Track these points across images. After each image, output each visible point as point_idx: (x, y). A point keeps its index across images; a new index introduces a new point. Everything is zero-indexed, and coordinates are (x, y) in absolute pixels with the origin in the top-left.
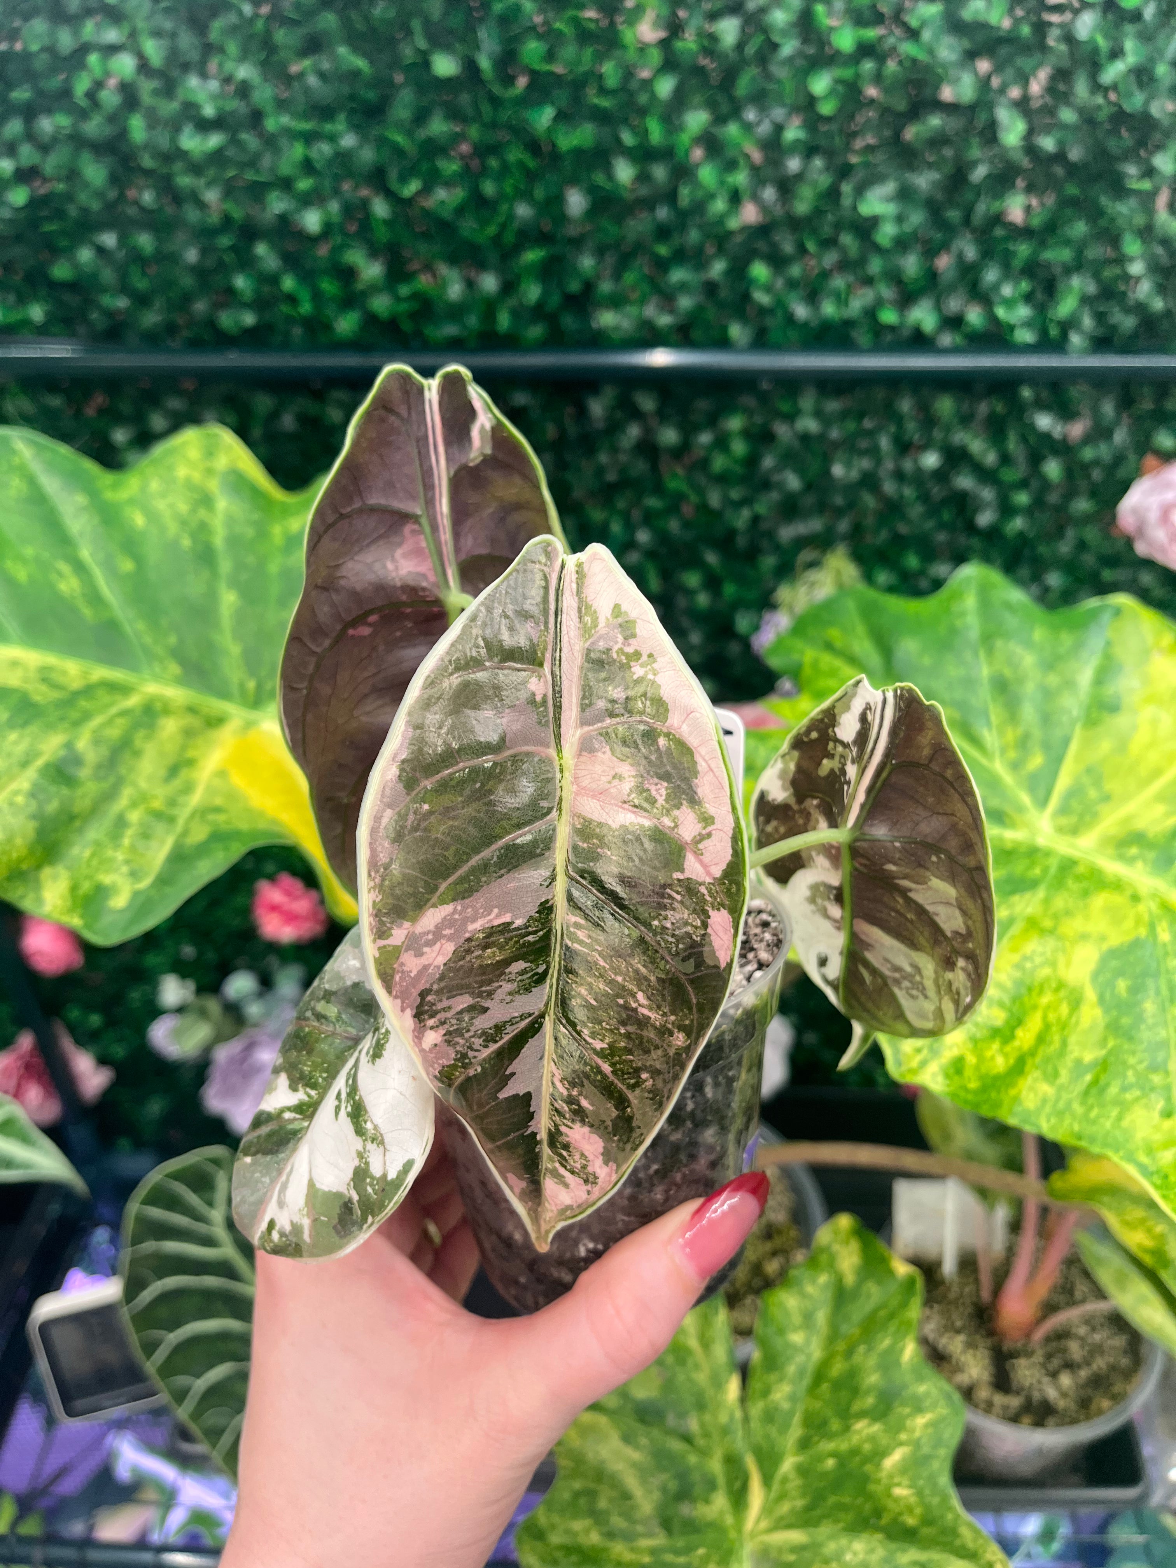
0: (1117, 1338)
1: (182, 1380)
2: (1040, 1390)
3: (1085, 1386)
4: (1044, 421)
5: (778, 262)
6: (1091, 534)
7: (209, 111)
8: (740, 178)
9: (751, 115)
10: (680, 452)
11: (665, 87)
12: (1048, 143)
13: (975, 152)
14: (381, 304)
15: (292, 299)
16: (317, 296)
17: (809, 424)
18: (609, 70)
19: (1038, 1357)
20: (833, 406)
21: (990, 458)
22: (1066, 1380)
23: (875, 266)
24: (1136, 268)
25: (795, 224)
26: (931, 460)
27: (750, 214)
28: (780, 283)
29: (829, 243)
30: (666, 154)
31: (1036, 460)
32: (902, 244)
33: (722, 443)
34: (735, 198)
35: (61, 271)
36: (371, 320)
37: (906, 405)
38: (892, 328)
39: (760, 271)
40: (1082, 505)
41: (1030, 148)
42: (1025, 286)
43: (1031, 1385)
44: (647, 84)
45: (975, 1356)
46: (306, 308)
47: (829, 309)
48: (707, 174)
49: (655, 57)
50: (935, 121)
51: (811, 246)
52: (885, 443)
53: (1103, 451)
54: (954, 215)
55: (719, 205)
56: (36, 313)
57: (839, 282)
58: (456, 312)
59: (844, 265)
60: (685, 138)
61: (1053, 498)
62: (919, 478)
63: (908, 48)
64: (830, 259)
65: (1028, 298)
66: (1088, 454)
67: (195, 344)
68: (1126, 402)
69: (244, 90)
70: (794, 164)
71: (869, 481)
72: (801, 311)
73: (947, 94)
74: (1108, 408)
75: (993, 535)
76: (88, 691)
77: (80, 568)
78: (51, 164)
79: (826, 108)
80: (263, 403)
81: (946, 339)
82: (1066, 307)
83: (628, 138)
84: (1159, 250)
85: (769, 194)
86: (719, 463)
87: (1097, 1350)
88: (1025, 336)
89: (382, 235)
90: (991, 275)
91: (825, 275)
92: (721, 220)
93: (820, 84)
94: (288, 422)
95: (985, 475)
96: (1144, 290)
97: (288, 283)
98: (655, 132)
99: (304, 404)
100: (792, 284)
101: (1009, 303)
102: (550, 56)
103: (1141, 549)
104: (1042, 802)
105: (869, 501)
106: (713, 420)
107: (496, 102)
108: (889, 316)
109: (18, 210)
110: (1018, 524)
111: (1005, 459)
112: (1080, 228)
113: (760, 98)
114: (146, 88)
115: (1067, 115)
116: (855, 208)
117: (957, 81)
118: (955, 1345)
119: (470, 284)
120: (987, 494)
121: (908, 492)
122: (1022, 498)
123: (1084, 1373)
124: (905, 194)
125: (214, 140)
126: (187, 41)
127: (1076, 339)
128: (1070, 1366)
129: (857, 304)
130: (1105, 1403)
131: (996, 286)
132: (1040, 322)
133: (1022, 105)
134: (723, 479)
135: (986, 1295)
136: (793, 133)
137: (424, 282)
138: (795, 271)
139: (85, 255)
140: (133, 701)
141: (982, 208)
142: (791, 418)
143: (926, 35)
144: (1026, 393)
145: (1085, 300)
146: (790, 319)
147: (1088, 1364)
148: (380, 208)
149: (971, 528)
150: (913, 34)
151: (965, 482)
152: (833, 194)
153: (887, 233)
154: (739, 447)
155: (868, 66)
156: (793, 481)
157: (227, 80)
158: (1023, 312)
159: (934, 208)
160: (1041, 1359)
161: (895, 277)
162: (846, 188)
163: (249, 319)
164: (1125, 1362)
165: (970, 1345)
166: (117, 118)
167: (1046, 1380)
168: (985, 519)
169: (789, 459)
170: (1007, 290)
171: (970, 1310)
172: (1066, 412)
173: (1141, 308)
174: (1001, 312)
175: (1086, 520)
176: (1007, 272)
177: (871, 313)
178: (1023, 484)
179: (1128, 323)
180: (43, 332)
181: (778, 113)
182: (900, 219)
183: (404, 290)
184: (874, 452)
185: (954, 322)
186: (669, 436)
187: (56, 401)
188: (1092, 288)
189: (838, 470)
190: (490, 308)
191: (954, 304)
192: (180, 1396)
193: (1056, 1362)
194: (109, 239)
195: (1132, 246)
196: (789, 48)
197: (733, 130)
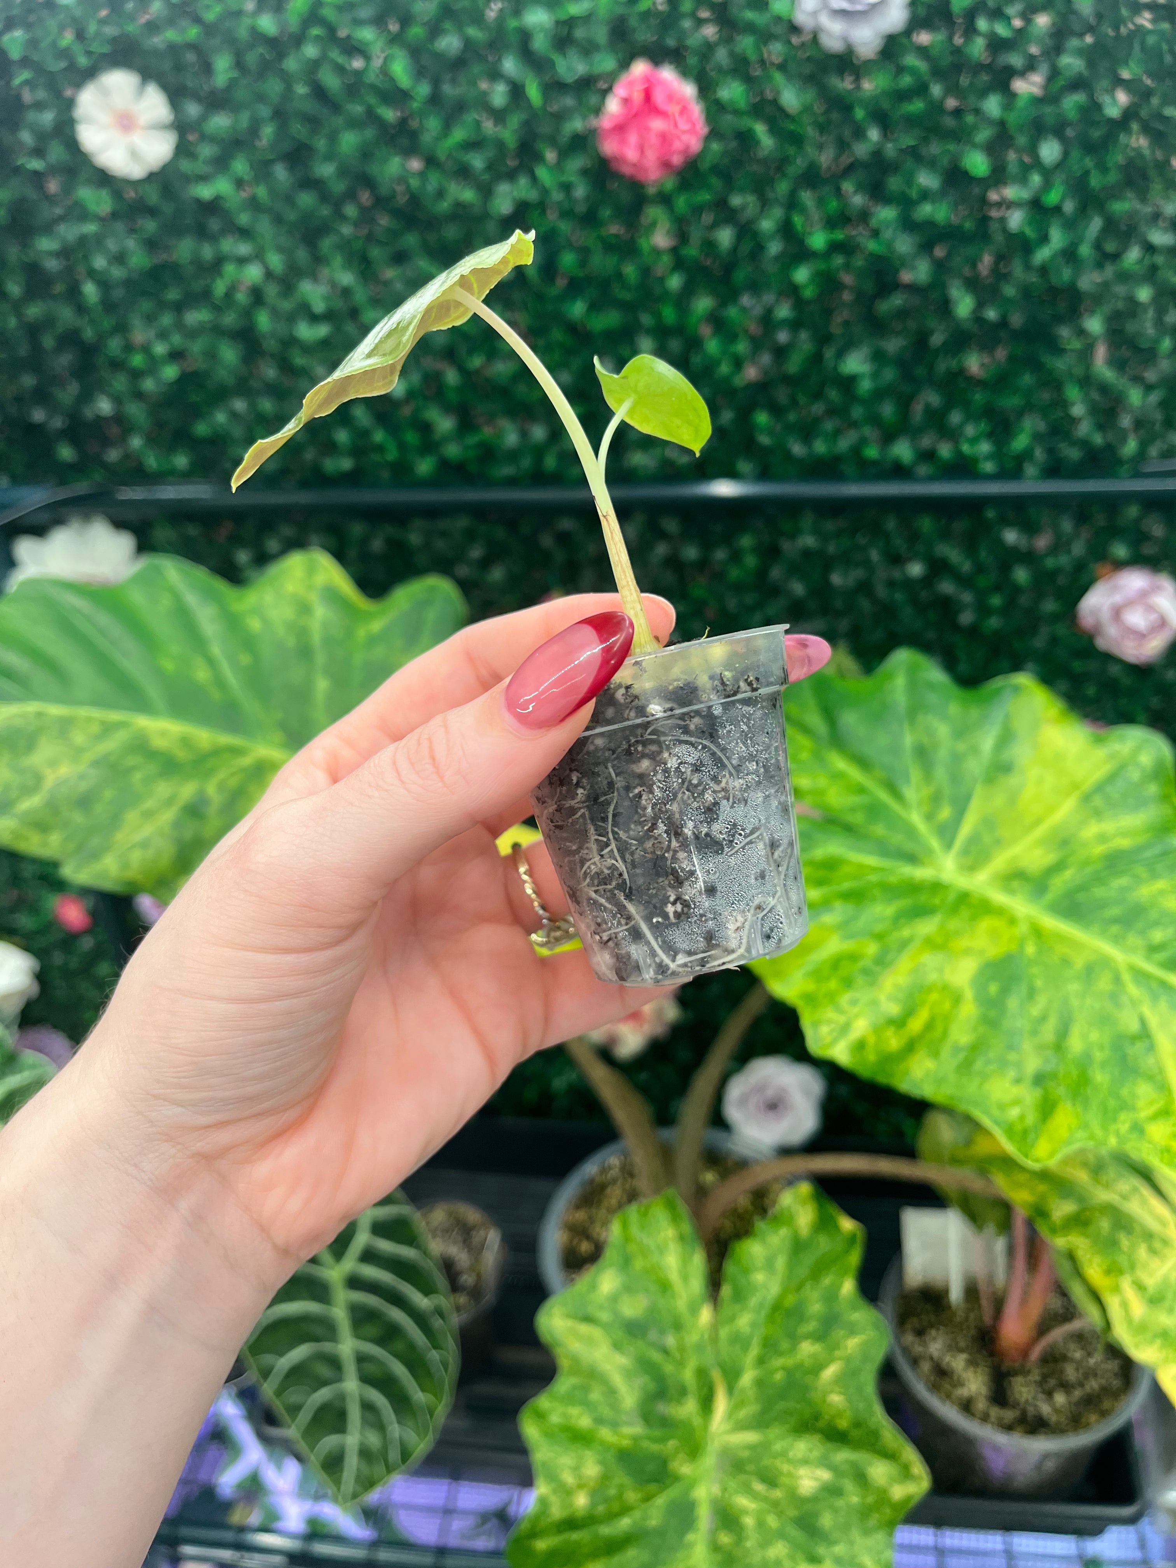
0: (1109, 1362)
1: (267, 1359)
2: (1036, 1406)
3: (1077, 1404)
4: (1011, 536)
5: (776, 411)
6: (1061, 630)
7: (319, 307)
8: (741, 347)
9: (746, 300)
10: (703, 564)
11: (675, 282)
12: (991, 314)
13: (932, 322)
14: (452, 451)
15: (380, 448)
16: (402, 446)
17: (809, 541)
18: (630, 271)
19: (1035, 1376)
20: (830, 526)
21: (966, 567)
22: (1060, 1398)
23: (857, 412)
24: (1078, 410)
25: (788, 380)
26: (916, 569)
27: (751, 373)
28: (779, 427)
29: (818, 395)
30: (680, 330)
31: (1005, 568)
32: (879, 394)
33: (736, 557)
34: (738, 363)
35: (201, 429)
36: (444, 465)
37: (891, 524)
38: (874, 463)
39: (762, 418)
40: (1050, 606)
41: (978, 318)
42: (983, 426)
43: (1027, 1400)
44: (662, 280)
45: (975, 1372)
46: (392, 454)
47: (820, 447)
48: (712, 346)
49: (666, 260)
50: (897, 301)
51: (802, 399)
52: (875, 555)
53: (1063, 560)
54: (920, 371)
55: (724, 369)
56: (181, 461)
57: (829, 426)
58: (513, 456)
59: (832, 412)
60: (693, 320)
61: (1024, 600)
62: (908, 584)
63: (872, 246)
64: (818, 408)
65: (990, 435)
66: (1050, 563)
67: (305, 484)
68: (1082, 517)
69: (346, 292)
70: (783, 337)
71: (865, 587)
72: (797, 449)
73: (906, 277)
74: (1067, 525)
75: (973, 632)
76: (217, 752)
77: (211, 662)
78: (196, 347)
79: (808, 293)
80: (357, 529)
81: (923, 470)
82: (1020, 442)
83: (646, 319)
84: (1096, 396)
85: (766, 359)
86: (734, 573)
87: (1091, 1373)
88: (988, 467)
89: (453, 397)
90: (955, 417)
91: (817, 421)
92: (727, 380)
93: (802, 275)
94: (377, 545)
95: (965, 582)
96: (1084, 429)
97: (379, 436)
98: (669, 314)
99: (390, 530)
100: (789, 428)
101: (974, 441)
102: (583, 262)
103: (1101, 643)
104: (948, 845)
105: (865, 604)
106: (728, 539)
107: (540, 297)
108: (872, 452)
109: (171, 384)
110: (994, 623)
111: (980, 569)
112: (1027, 379)
113: (755, 287)
114: (271, 291)
115: (1009, 291)
116: (835, 368)
117: (913, 268)
118: (958, 1363)
119: (524, 434)
120: (967, 597)
121: (899, 596)
122: (996, 601)
123: (1077, 1393)
124: (878, 357)
125: (322, 331)
126: (302, 255)
127: (1030, 470)
128: (1065, 1386)
129: (844, 444)
130: (1093, 1418)
131: (961, 426)
132: (998, 455)
133: (973, 284)
134: (739, 588)
135: (987, 1319)
136: (784, 311)
137: (487, 432)
138: (792, 417)
139: (221, 417)
140: (247, 761)
141: (943, 366)
142: (793, 535)
143: (888, 234)
144: (990, 514)
145: (1037, 437)
146: (788, 455)
147: (1081, 1385)
148: (452, 377)
149: (956, 627)
150: (875, 234)
151: (947, 587)
152: (817, 358)
153: (865, 386)
154: (751, 561)
155: (838, 260)
156: (798, 588)
157: (333, 284)
158: (985, 447)
159: (904, 365)
160: (1038, 1378)
161: (875, 420)
162: (829, 353)
163: (346, 464)
164: (1116, 1383)
165: (972, 1363)
166: (248, 314)
167: (1041, 1396)
168: (966, 618)
169: (795, 570)
170: (970, 430)
171: (973, 1332)
172: (1030, 528)
173: (1084, 444)
174: (965, 448)
175: (1055, 618)
176: (970, 416)
177: (856, 450)
178: (997, 588)
179: (1073, 454)
180: (186, 476)
181: (769, 298)
182: (875, 375)
183: (472, 440)
184: (867, 564)
185: (928, 456)
186: (691, 553)
187: (193, 531)
188: (1042, 426)
189: (836, 579)
190: (539, 452)
191: (926, 442)
192: (266, 1373)
193: (1052, 1382)
194: (239, 405)
195: (1073, 393)
196: (774, 248)
197: (732, 312)
